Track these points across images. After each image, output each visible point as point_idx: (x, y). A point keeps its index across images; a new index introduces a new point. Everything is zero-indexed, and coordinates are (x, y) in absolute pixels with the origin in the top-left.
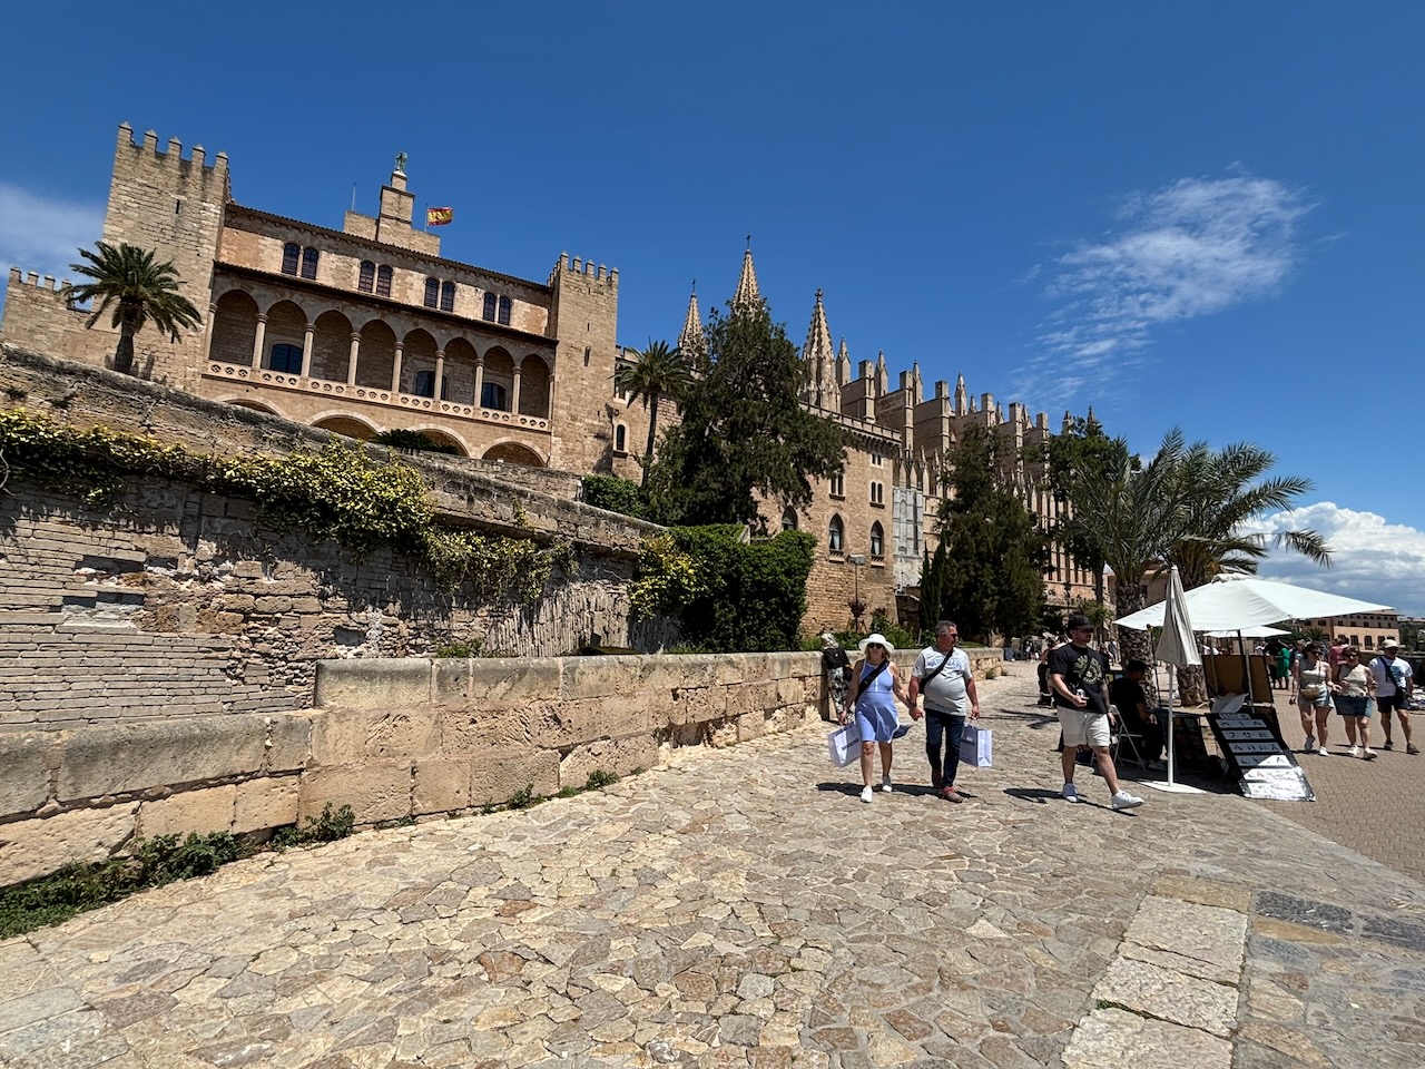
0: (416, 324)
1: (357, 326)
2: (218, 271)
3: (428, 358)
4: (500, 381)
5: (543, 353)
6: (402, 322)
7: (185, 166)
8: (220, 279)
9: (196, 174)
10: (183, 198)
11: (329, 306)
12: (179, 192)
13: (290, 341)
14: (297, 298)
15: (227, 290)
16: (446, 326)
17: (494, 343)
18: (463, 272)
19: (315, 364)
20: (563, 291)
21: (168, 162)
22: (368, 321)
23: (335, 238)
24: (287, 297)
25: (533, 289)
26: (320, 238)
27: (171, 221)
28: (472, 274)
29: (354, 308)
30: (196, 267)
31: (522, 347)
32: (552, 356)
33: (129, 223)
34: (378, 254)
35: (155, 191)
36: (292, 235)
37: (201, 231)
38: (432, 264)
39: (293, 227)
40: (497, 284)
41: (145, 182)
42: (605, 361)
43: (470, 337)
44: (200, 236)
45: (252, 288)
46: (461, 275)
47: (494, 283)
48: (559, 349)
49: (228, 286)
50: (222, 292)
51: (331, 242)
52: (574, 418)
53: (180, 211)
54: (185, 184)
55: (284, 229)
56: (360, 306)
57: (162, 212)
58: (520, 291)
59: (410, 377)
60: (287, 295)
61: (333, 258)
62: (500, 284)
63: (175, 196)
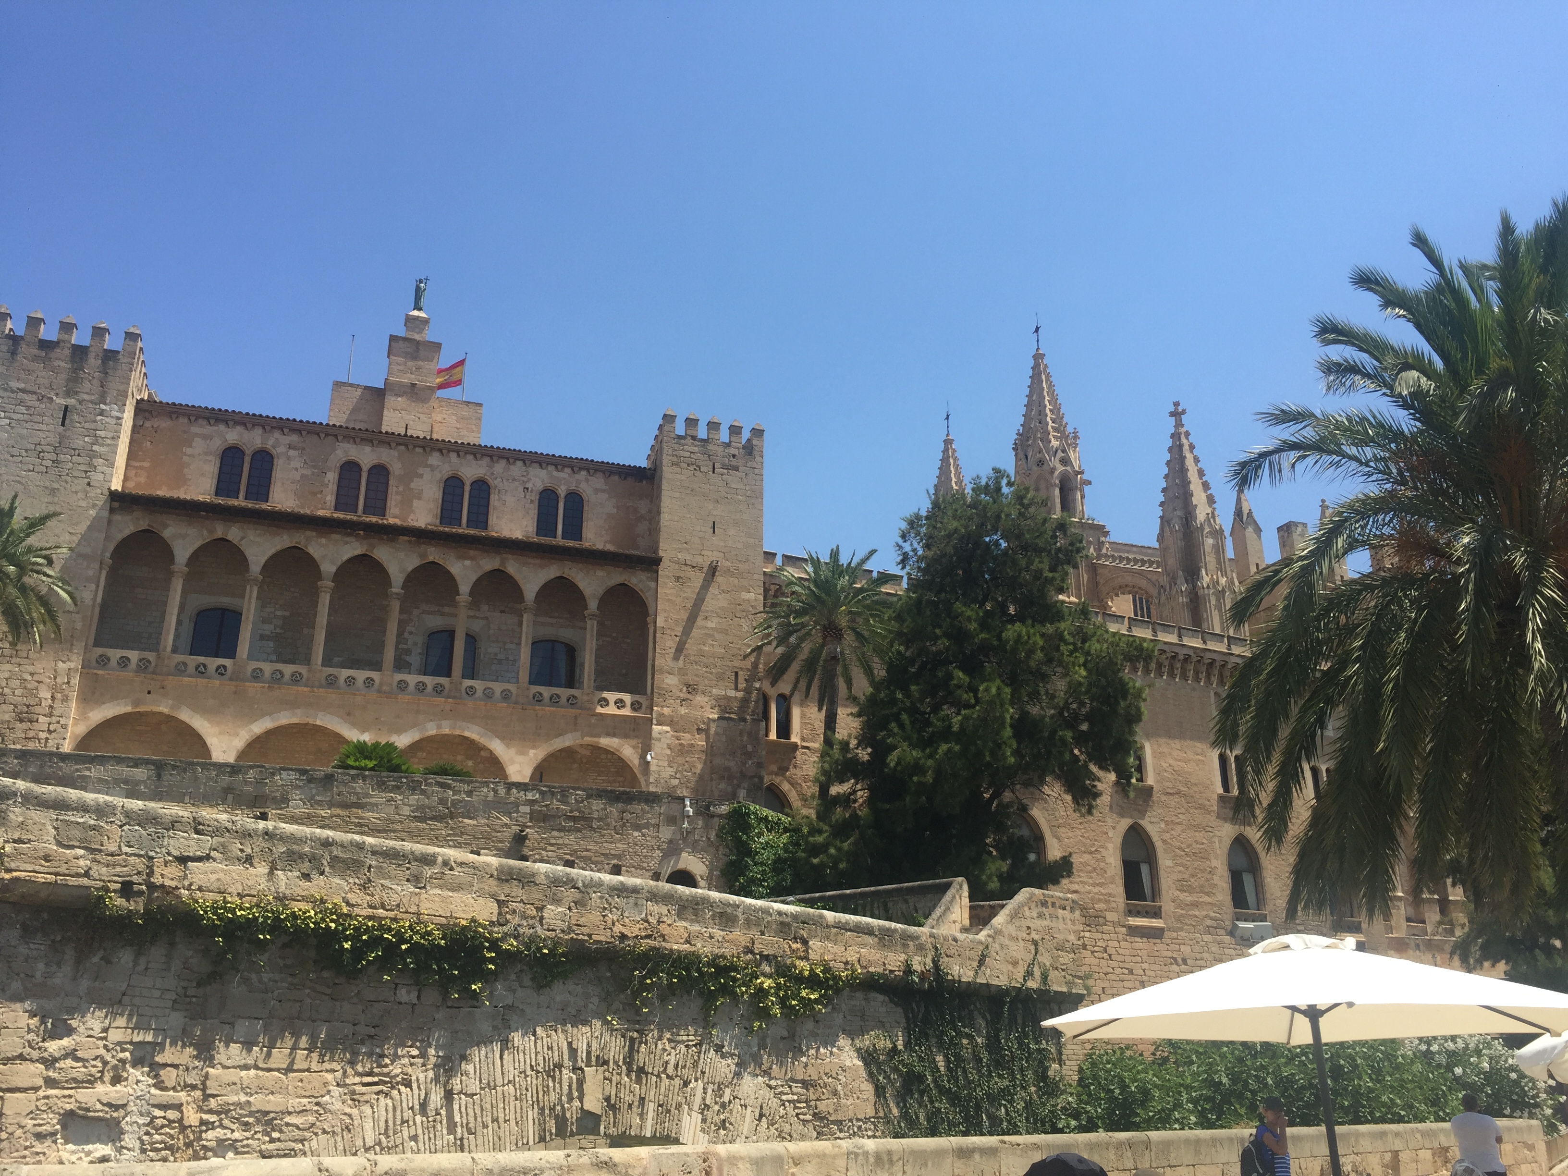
0: (423, 556)
1: (328, 568)
2: (116, 505)
3: (446, 610)
4: (566, 634)
5: (637, 580)
6: (402, 555)
7: (80, 355)
8: (117, 517)
9: (93, 367)
10: (71, 402)
11: (282, 541)
12: (68, 394)
13: (225, 601)
14: (234, 533)
15: (127, 532)
16: (472, 553)
17: (552, 572)
18: (503, 463)
19: (262, 637)
20: (668, 473)
21: (57, 355)
22: (345, 558)
23: (299, 432)
24: (219, 533)
25: (619, 474)
26: (277, 434)
27: (54, 439)
28: (519, 463)
29: (323, 541)
30: (84, 504)
31: (600, 573)
32: (652, 585)
34: (368, 449)
35: (35, 397)
36: (233, 435)
37: (95, 448)
38: (453, 455)
39: (237, 423)
40: (561, 475)
41: (22, 385)
42: (745, 583)
43: (513, 567)
44: (93, 455)
45: (166, 526)
46: (500, 467)
47: (555, 473)
48: (665, 570)
49: (130, 525)
50: (120, 537)
51: (294, 438)
52: (691, 688)
53: (67, 421)
54: (77, 381)
55: (222, 427)
56: (335, 536)
57: (41, 426)
58: (598, 481)
59: (416, 642)
60: (220, 531)
61: (297, 463)
62: (565, 474)
63: (61, 401)
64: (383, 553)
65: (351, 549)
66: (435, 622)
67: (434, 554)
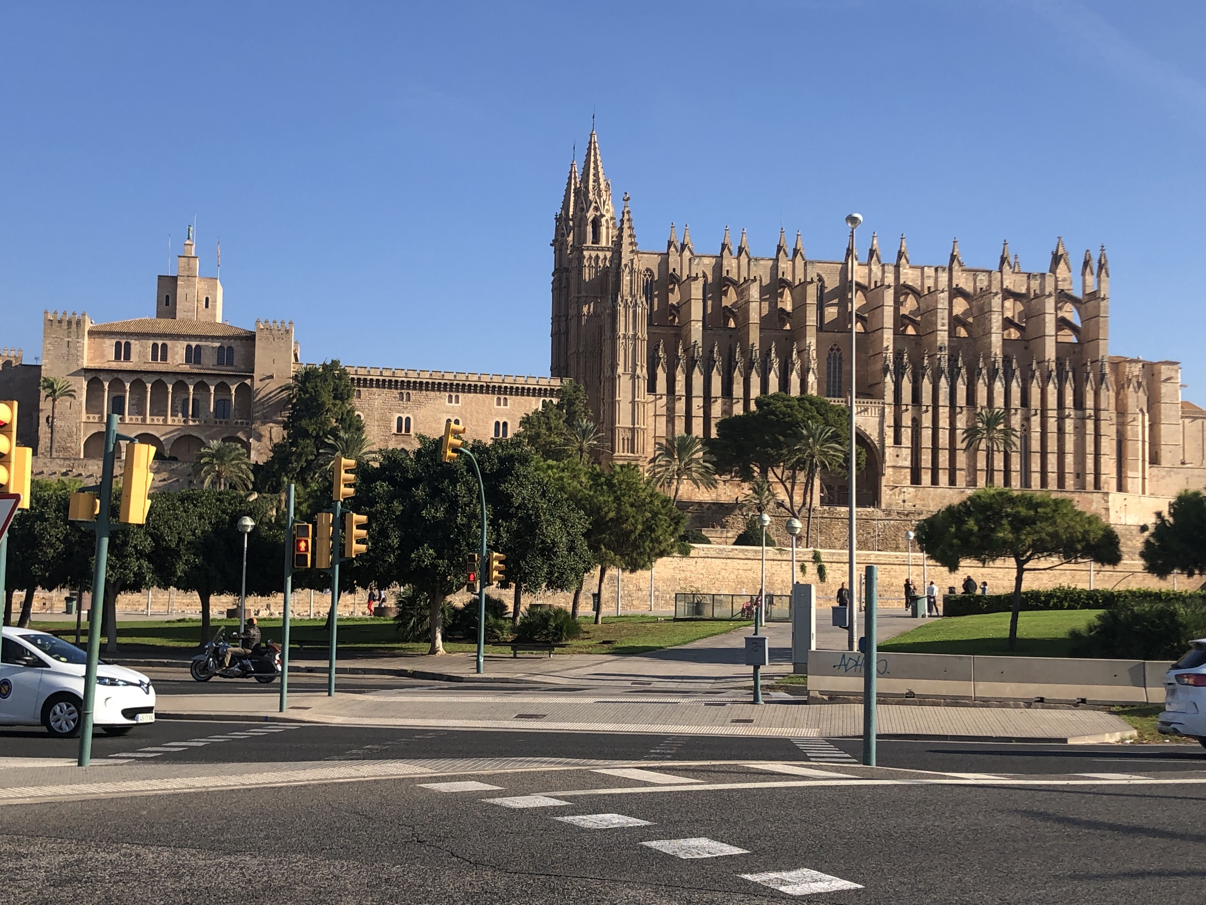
0: (177, 378)
2: (86, 372)
3: (188, 392)
4: (228, 397)
5: (248, 381)
6: (171, 380)
7: (69, 323)
8: (87, 376)
9: (74, 326)
10: (70, 340)
11: (135, 379)
12: (68, 336)
13: (120, 394)
14: (120, 376)
16: (192, 376)
18: (205, 339)
19: (130, 407)
20: (258, 342)
21: (63, 324)
22: (154, 383)
24: (116, 378)
25: (245, 339)
26: (131, 337)
27: (66, 352)
28: (211, 340)
29: (146, 378)
32: (252, 381)
33: (50, 357)
35: (59, 339)
36: (119, 340)
37: (78, 353)
38: (189, 339)
41: (56, 335)
44: (78, 356)
45: (100, 378)
46: (204, 341)
47: (224, 342)
48: (256, 377)
49: (90, 376)
50: (88, 379)
52: (265, 417)
53: (69, 346)
54: (70, 332)
55: (114, 336)
56: (149, 376)
57: (62, 348)
58: (238, 342)
59: (179, 403)
60: (116, 376)
61: (138, 346)
62: (226, 341)
63: (67, 339)
64: (164, 379)
65: (156, 378)
66: (184, 396)
67: (180, 378)
